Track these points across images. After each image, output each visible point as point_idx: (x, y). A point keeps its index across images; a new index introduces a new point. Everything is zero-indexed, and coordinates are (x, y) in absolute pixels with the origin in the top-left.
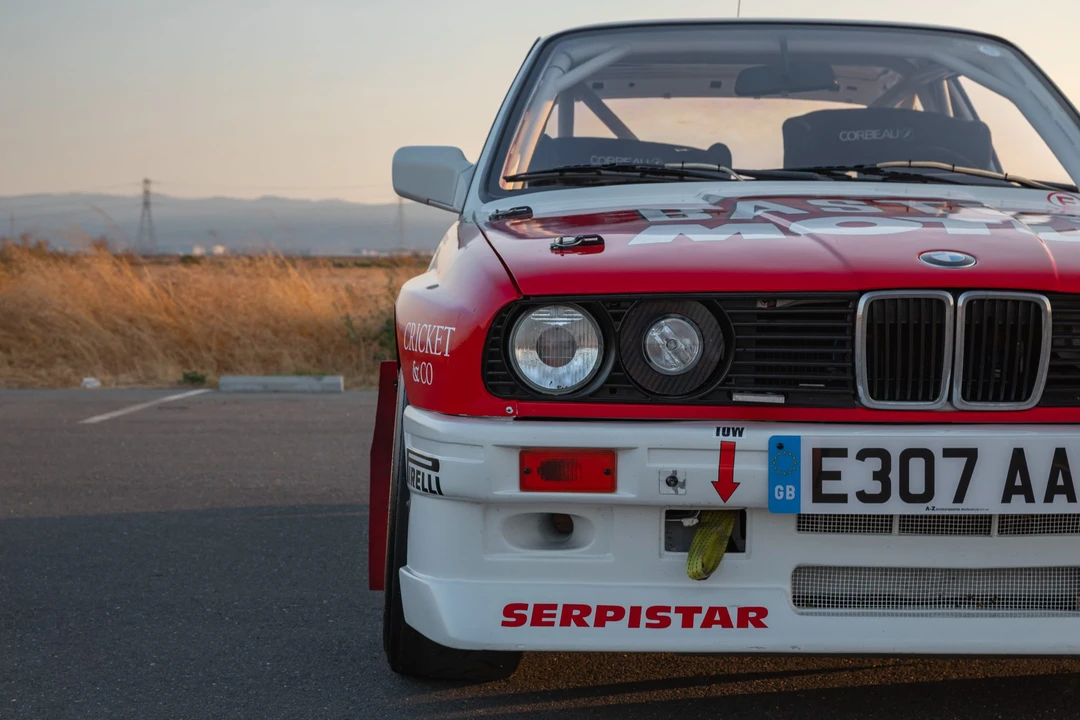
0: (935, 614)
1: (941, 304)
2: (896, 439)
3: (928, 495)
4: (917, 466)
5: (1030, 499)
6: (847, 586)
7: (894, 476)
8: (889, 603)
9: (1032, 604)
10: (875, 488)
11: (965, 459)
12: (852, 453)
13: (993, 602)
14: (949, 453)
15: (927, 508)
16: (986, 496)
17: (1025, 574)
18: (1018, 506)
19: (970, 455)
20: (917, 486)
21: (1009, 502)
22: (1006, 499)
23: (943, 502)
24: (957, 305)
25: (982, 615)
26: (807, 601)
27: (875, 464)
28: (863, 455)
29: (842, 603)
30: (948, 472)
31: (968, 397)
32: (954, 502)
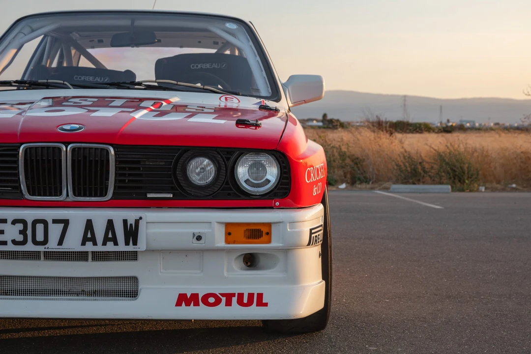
0: (61, 299)
1: (60, 149)
2: (30, 214)
3: (45, 242)
4: (40, 228)
5: (95, 244)
6: (23, 285)
7: (29, 232)
8: (42, 294)
9: (122, 294)
10: (20, 238)
11: (63, 225)
12: (9, 222)
13: (95, 293)
14: (55, 221)
15: (45, 248)
16: (73, 242)
17: (110, 280)
18: (89, 247)
19: (66, 223)
20: (40, 237)
21: (85, 245)
22: (83, 244)
23: (53, 245)
24: (66, 150)
25: (89, 300)
26: (5, 292)
27: (20, 226)
28: (14, 222)
29: (24, 293)
30: (55, 231)
31: (77, 194)
32: (58, 245)
